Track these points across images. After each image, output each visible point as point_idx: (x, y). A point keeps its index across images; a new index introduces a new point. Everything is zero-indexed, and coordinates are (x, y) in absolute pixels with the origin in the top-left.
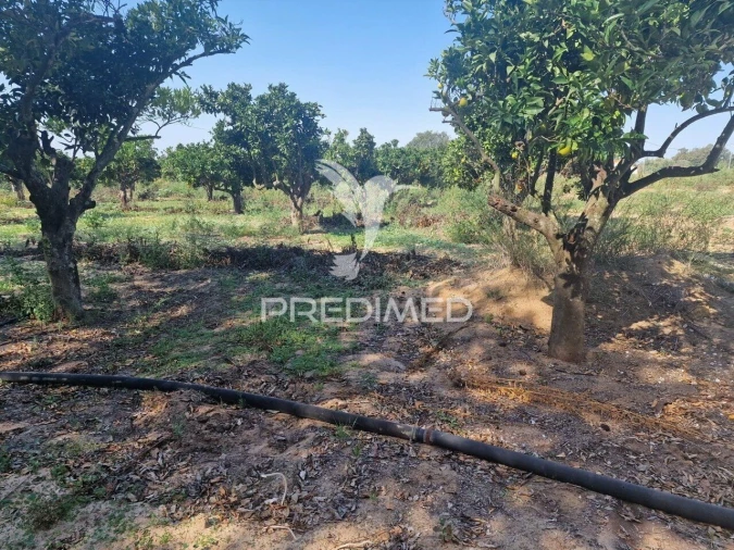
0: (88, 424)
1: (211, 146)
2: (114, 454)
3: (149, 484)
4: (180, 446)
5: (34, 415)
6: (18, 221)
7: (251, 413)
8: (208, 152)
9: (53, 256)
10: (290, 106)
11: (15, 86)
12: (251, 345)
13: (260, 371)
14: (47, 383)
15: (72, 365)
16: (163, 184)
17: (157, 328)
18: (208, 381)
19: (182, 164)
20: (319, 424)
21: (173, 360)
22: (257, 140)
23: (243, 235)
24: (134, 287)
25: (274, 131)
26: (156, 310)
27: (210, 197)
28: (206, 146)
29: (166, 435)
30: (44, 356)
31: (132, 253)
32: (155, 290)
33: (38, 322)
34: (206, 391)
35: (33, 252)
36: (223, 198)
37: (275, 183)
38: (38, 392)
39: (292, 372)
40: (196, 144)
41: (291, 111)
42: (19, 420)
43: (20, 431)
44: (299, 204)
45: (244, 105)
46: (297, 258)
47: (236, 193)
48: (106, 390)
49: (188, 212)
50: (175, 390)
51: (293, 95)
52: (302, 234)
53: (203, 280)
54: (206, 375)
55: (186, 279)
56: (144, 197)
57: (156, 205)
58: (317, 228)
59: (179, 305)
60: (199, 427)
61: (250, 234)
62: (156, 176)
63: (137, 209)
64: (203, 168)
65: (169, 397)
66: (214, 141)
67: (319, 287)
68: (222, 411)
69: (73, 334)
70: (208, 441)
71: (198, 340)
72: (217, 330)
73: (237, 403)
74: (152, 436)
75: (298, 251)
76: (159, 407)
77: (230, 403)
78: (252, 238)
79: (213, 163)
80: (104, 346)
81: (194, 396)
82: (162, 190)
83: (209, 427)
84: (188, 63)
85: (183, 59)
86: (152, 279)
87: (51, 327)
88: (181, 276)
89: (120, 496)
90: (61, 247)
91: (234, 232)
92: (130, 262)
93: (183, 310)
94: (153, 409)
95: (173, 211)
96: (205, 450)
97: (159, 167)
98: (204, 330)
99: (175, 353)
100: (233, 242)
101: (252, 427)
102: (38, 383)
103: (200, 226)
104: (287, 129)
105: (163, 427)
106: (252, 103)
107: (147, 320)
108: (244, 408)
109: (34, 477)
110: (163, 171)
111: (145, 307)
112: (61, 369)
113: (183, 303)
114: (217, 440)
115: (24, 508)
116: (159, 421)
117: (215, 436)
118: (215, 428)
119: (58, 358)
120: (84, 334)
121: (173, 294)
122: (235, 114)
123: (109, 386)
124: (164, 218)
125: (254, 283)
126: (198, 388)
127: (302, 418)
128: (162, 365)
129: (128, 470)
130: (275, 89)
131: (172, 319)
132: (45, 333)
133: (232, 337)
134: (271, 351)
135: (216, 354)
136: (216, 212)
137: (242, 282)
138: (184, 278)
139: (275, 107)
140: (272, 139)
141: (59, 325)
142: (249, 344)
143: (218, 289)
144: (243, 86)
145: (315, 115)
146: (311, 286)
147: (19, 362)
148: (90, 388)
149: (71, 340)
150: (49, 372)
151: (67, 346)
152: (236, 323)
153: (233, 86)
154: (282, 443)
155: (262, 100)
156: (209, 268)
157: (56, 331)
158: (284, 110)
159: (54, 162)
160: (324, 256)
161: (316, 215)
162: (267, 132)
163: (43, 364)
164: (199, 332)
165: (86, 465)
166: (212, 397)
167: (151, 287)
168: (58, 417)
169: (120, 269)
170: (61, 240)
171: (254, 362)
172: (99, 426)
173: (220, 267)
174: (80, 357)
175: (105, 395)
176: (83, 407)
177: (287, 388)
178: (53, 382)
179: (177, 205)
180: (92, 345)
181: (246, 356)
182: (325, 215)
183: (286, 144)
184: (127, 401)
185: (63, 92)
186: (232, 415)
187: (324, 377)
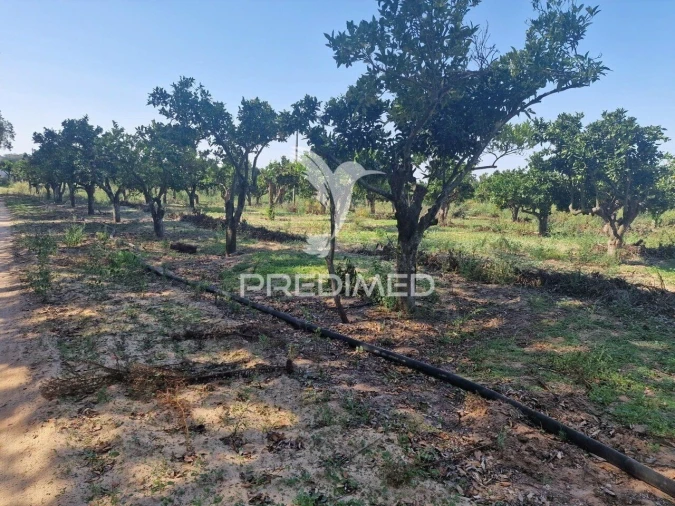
0: (422, 406)
1: (525, 172)
2: (444, 441)
3: (474, 484)
4: (501, 458)
5: (383, 384)
6: (370, 229)
7: (573, 450)
8: (522, 177)
9: (402, 260)
10: (627, 132)
11: (399, 132)
12: (565, 374)
13: (580, 407)
14: (391, 360)
15: (408, 350)
16: (473, 205)
17: (471, 334)
18: (524, 400)
19: (497, 189)
20: (659, 493)
21: (487, 368)
22: (582, 166)
23: (550, 258)
24: (452, 294)
25: (603, 157)
26: (470, 318)
27: (515, 218)
28: (520, 172)
29: (488, 442)
30: (387, 337)
31: (451, 263)
32: (470, 299)
33: (385, 308)
34: (524, 411)
35: (380, 253)
36: (527, 220)
37: (594, 209)
38: (385, 365)
39: (616, 418)
40: (511, 170)
41: (627, 136)
42: (374, 385)
43: (375, 394)
44: (619, 232)
45: (574, 133)
46: (620, 291)
47: (543, 217)
48: (433, 380)
49: (494, 231)
50: (494, 400)
51: (632, 120)
52: (620, 264)
53: (512, 297)
54: (522, 393)
55: (497, 294)
56: (456, 215)
57: (466, 222)
58: (637, 258)
59: (490, 317)
60: (518, 445)
61: (558, 258)
62: (467, 198)
63: (452, 225)
64: (515, 192)
65: (488, 404)
66: (529, 168)
67: (645, 328)
68: (541, 438)
69: (407, 324)
70: (528, 464)
71: (508, 355)
72: (527, 350)
73: (557, 434)
74: (475, 438)
75: (620, 283)
76: (478, 411)
77: (548, 431)
78: (560, 262)
79: (526, 188)
80: (431, 340)
81: (512, 411)
82: (472, 210)
83: (529, 449)
84: (537, 100)
85: (532, 98)
86: (467, 289)
87: (393, 315)
88: (492, 291)
89: (450, 484)
90: (409, 253)
91: (541, 254)
92: (449, 270)
93: (493, 323)
94: (473, 411)
95: (481, 229)
96: (525, 472)
97: (473, 190)
98: (515, 347)
99: (488, 362)
100: (540, 264)
101: (574, 466)
102: (386, 358)
103: (509, 246)
104: (620, 155)
105: (483, 431)
106: (582, 131)
107: (462, 325)
108: (565, 441)
109: (386, 437)
110: (476, 193)
111: (462, 312)
112: (399, 351)
113: (494, 315)
114: (537, 466)
115: (381, 461)
116: (480, 425)
117: (534, 460)
118: (534, 452)
119: (397, 341)
120: (416, 326)
121: (484, 306)
122: (563, 142)
123: (436, 377)
124: (474, 235)
125: (566, 310)
126: (515, 405)
127: (635, 478)
128: (478, 370)
129: (456, 462)
130: (610, 115)
131: (483, 329)
132: (389, 319)
133: (543, 361)
134: (589, 388)
135: (526, 373)
136: (521, 233)
137: (552, 305)
138: (495, 293)
139: (608, 133)
140: (601, 165)
141: (400, 314)
142: (562, 372)
143: (528, 309)
144: (574, 115)
145: (655, 138)
146: (637, 324)
147: (372, 337)
148: (422, 374)
149: (406, 329)
150: (392, 351)
151: (404, 333)
152: (548, 347)
153: (564, 117)
154: (611, 498)
155: (595, 128)
156: (518, 286)
157: (396, 319)
158: (618, 135)
159: (414, 188)
160: (654, 294)
161: (637, 244)
162: (595, 158)
163: (388, 344)
164: (510, 347)
165: (422, 442)
166: (530, 418)
167: (466, 296)
168: (399, 391)
169: (441, 276)
170: (409, 248)
171: (571, 395)
172: (430, 411)
173: (529, 287)
174: (412, 345)
175: (433, 384)
176: (416, 389)
177: (613, 436)
178: (396, 361)
179: (485, 224)
180: (421, 337)
181: (562, 387)
182: (648, 246)
183: (617, 170)
184: (451, 396)
185: (430, 134)
186: (551, 445)
187: (660, 437)
